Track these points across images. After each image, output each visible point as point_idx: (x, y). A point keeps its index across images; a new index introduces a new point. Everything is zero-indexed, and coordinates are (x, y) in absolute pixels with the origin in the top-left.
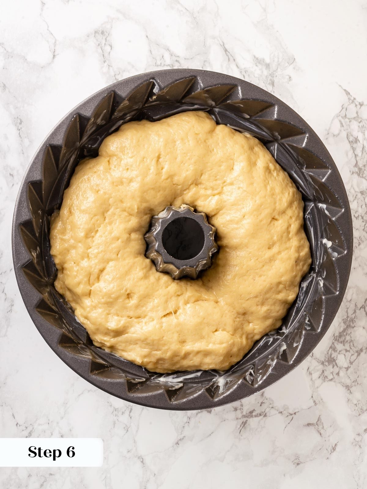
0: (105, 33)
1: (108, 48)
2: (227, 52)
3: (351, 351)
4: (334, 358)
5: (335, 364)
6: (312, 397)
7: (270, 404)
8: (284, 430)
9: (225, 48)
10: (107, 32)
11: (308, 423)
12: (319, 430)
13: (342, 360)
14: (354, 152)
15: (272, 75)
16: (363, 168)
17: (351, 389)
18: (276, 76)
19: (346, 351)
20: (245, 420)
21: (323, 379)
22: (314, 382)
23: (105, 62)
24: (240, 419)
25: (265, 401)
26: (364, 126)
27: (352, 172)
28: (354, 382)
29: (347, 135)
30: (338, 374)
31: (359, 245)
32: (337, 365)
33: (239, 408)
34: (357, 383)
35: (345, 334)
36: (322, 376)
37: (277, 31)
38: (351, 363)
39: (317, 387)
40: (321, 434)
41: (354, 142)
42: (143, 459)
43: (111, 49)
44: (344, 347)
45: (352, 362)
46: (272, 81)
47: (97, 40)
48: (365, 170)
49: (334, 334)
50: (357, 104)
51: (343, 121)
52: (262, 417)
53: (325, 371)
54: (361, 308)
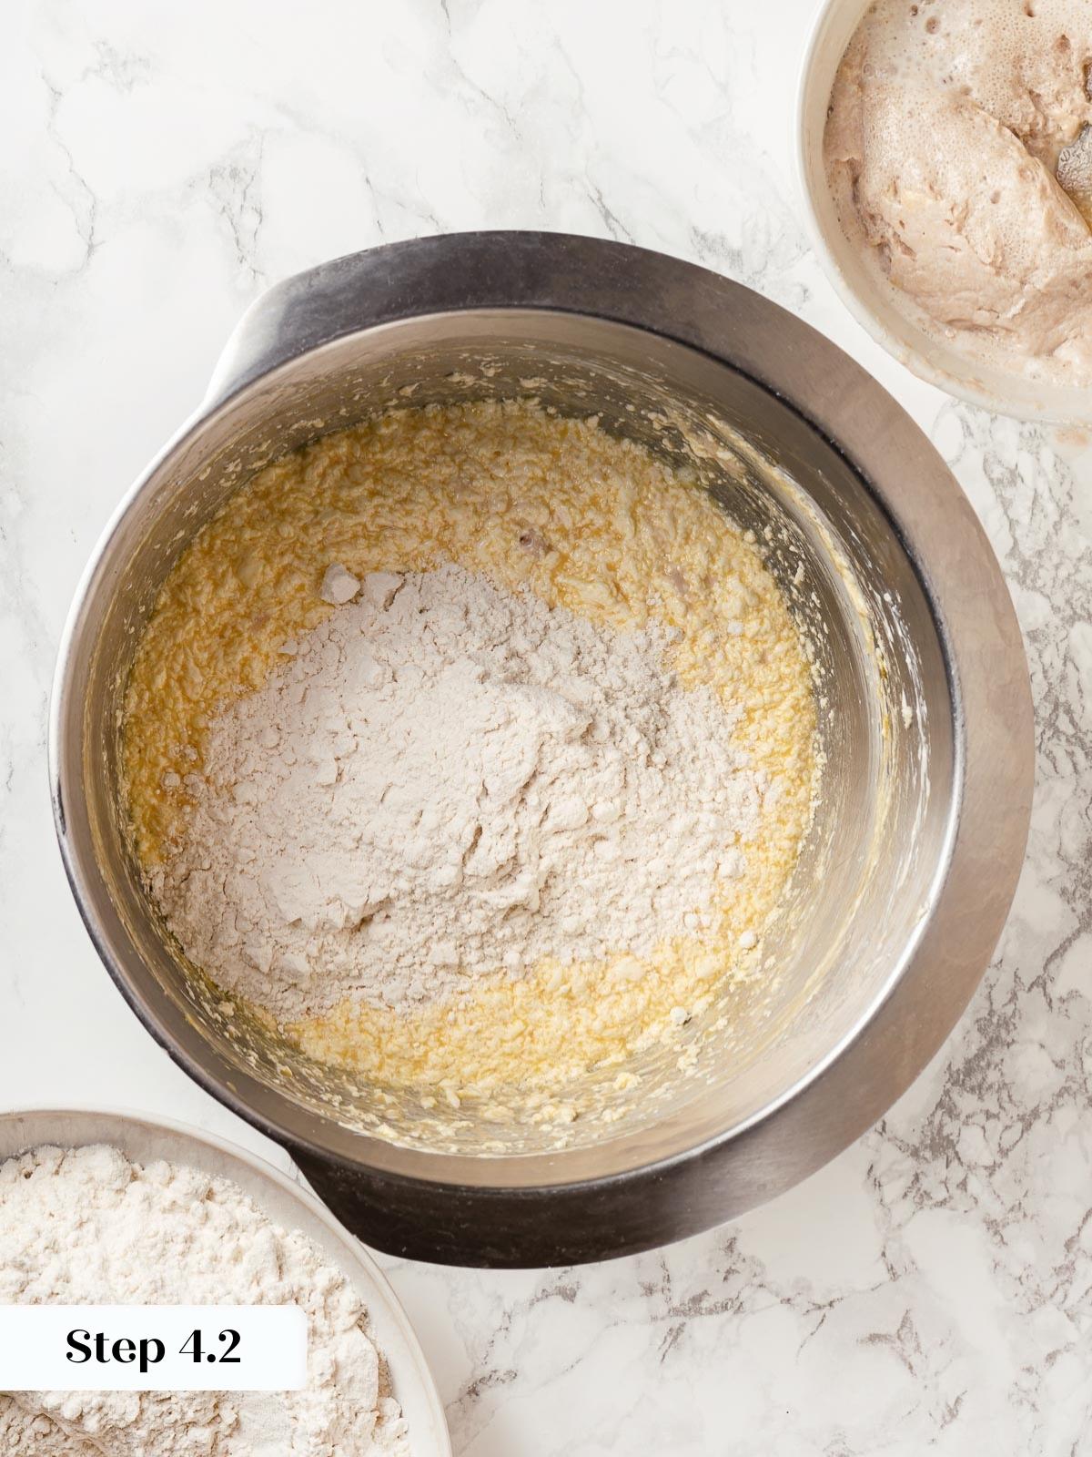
0: (242, 175)
1: (250, 220)
2: (611, 221)
3: (1002, 1115)
4: (951, 1137)
5: (953, 1155)
6: (884, 1254)
7: (755, 1275)
8: (799, 1352)
9: (604, 207)
10: (246, 172)
11: (872, 1332)
12: (905, 1354)
13: (974, 1144)
14: (1006, 513)
16: (1034, 560)
17: (1004, 1232)
19: (989, 1115)
20: (676, 1322)
21: (917, 1200)
22: (889, 1209)
23: (242, 260)
24: (663, 1319)
25: (739, 1266)
26: (1038, 434)
28: (1012, 1209)
29: (986, 461)
30: (963, 1185)
32: (959, 1159)
33: (660, 1287)
34: (1022, 1214)
35: (983, 1064)
36: (914, 1191)
37: (765, 153)
38: (1004, 1153)
39: (900, 1225)
40: (911, 1368)
41: (1005, 480)
43: (261, 220)
44: (980, 1105)
45: (1007, 1150)
47: (218, 197)
48: (1041, 566)
49: (950, 1066)
51: (969, 417)
52: (727, 1314)
53: (920, 1176)
54: (1032, 986)
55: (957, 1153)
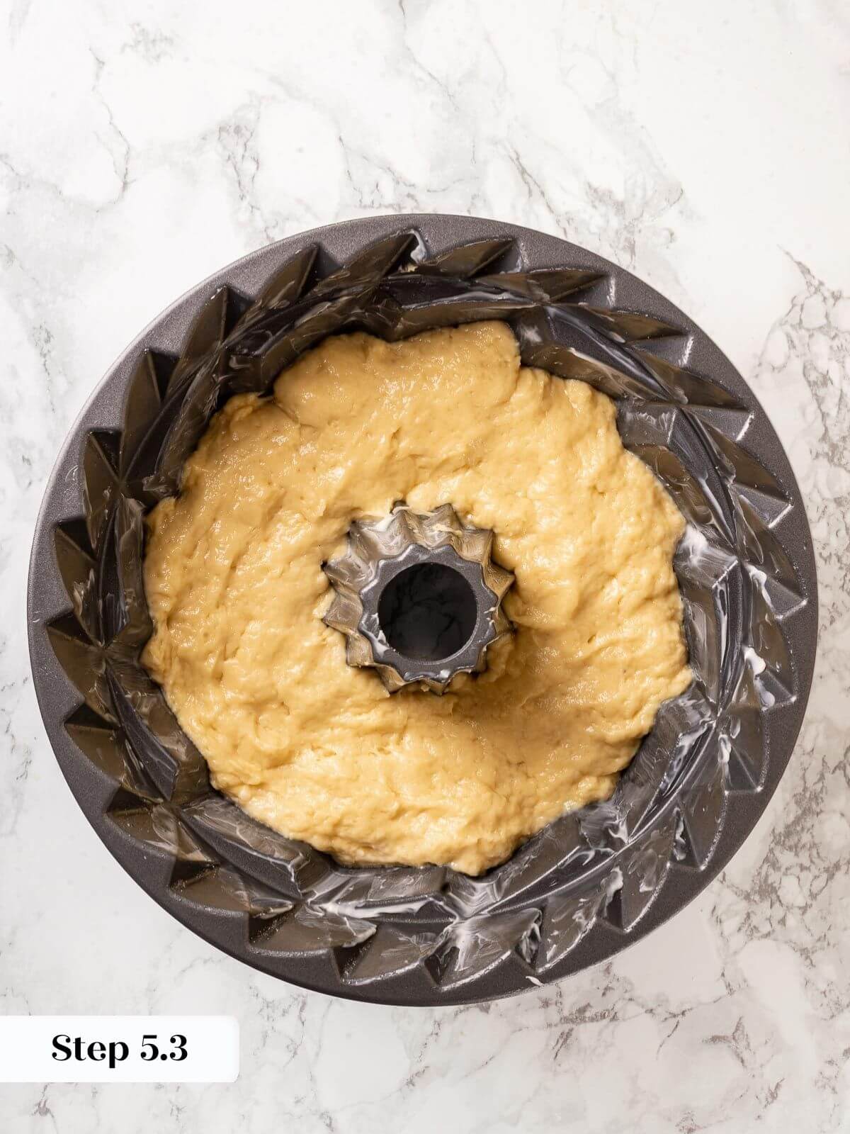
0: (244, 131)
1: (249, 166)
2: (526, 176)
3: (813, 868)
4: (775, 885)
5: (776, 898)
6: (723, 975)
7: (626, 991)
8: (658, 1051)
9: (521, 165)
10: (247, 130)
11: (714, 1035)
12: (739, 1051)
13: (792, 890)
14: (819, 407)
15: (629, 228)
16: (841, 444)
17: (813, 957)
18: (640, 231)
20: (566, 1027)
21: (748, 933)
22: (728, 940)
23: (242, 198)
24: (556, 1025)
25: (614, 984)
26: (844, 347)
27: (814, 454)
28: (819, 940)
29: (805, 367)
30: (783, 921)
31: (831, 623)
32: (780, 901)
33: (554, 1001)
34: (826, 943)
35: (798, 828)
36: (747, 926)
38: (813, 896)
39: (735, 952)
40: (742, 1061)
41: (819, 383)
42: (330, 1119)
43: (258, 168)
44: (796, 860)
45: (816, 894)
46: (630, 243)
47: (225, 148)
48: (845, 449)
49: (774, 830)
50: (827, 294)
51: (793, 334)
52: (605, 1022)
53: (752, 915)
54: (835, 769)
55: (778, 897)
